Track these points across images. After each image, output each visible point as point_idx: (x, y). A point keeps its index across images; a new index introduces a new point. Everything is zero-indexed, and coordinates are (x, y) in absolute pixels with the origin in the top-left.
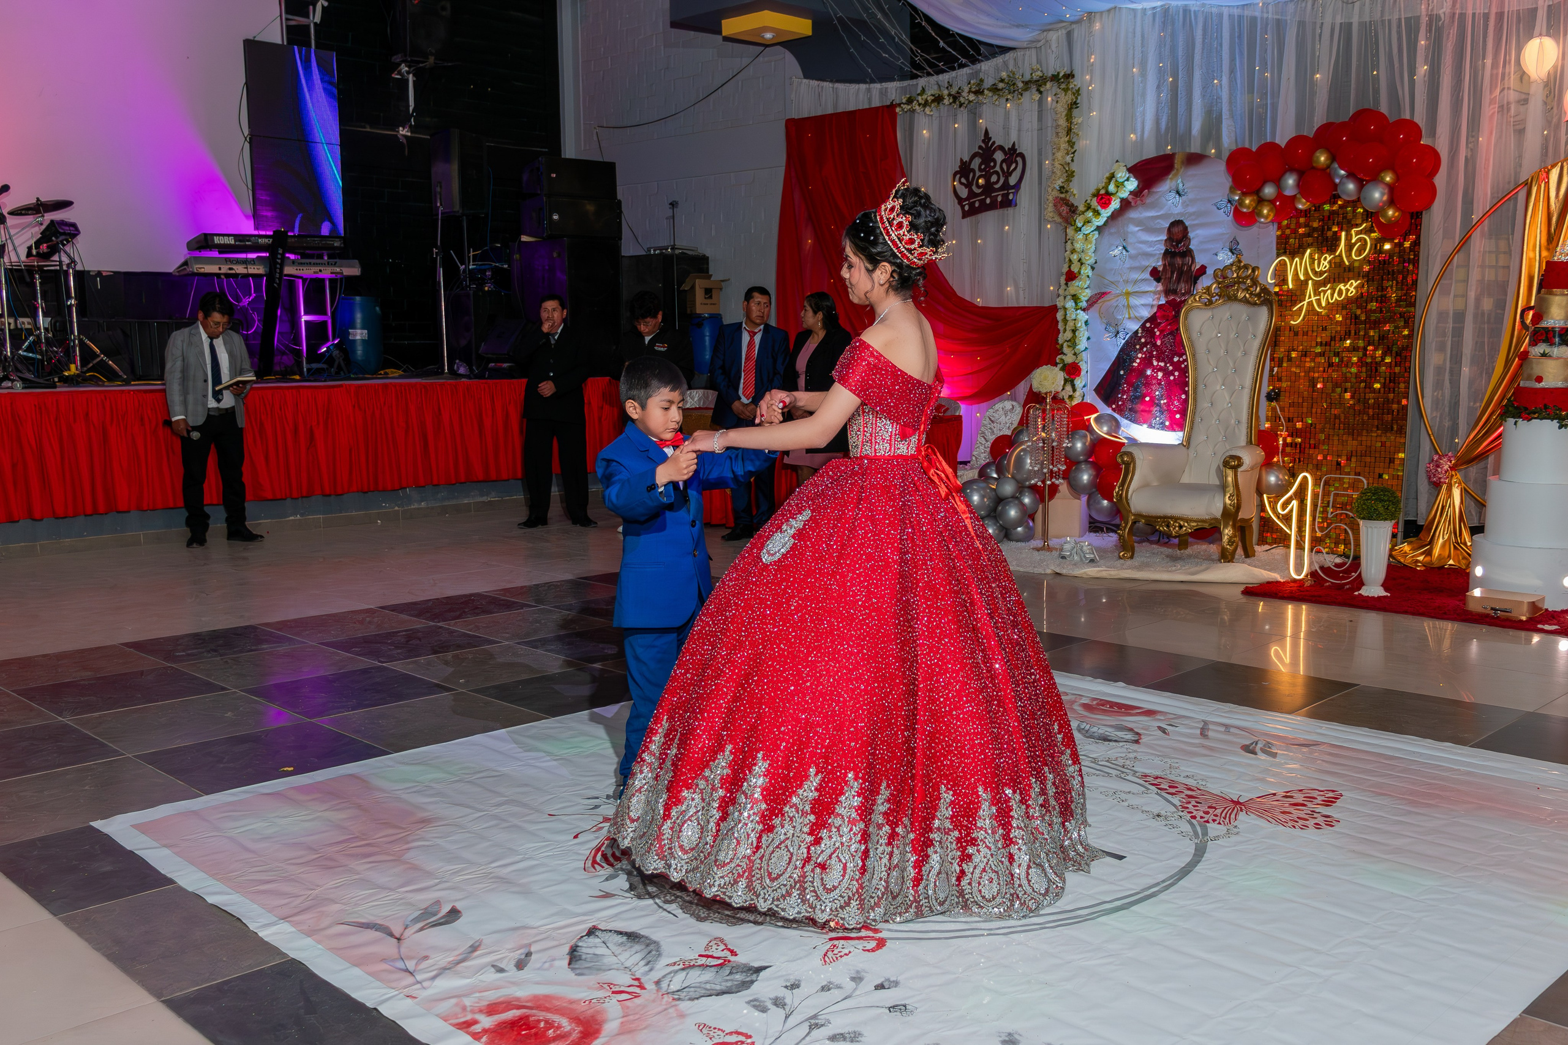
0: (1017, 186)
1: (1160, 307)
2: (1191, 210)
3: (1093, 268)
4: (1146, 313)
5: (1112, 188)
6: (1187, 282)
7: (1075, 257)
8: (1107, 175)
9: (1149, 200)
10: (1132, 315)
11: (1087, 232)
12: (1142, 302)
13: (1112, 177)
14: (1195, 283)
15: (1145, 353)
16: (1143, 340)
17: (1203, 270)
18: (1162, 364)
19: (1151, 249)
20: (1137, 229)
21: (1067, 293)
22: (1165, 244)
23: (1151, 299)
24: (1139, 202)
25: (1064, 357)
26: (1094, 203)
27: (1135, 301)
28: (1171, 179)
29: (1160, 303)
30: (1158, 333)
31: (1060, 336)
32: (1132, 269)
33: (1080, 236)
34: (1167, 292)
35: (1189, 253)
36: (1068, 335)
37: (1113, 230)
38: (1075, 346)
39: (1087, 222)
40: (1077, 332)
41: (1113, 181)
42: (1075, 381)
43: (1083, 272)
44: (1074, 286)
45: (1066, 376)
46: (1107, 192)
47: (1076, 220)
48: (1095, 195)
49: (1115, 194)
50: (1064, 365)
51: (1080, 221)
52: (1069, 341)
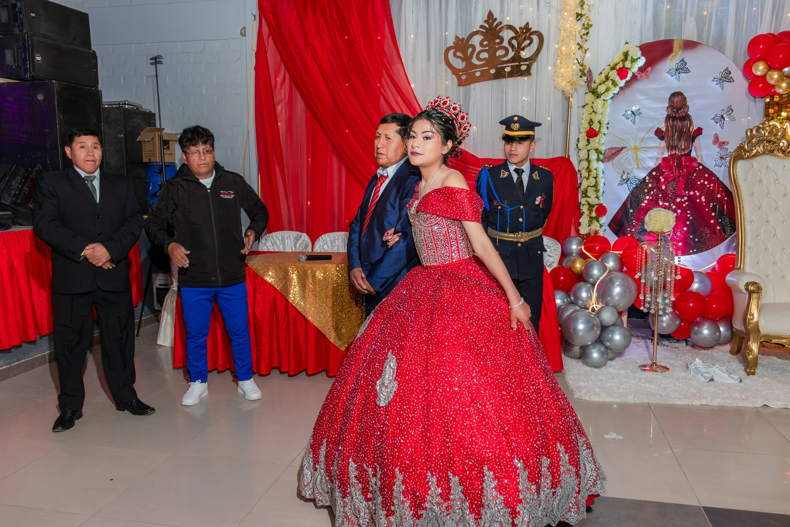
0: (532, 59)
1: (664, 159)
2: (689, 84)
3: (607, 128)
4: (652, 164)
5: (628, 64)
6: (686, 140)
7: (596, 119)
8: (623, 53)
10: (640, 166)
11: (605, 99)
12: (649, 156)
13: (626, 55)
14: (693, 141)
15: (652, 196)
16: (650, 185)
17: (699, 131)
18: (667, 204)
19: (655, 114)
20: (643, 97)
21: (588, 148)
22: (667, 110)
23: (656, 154)
24: (643, 76)
26: (614, 75)
27: (641, 155)
28: (671, 59)
29: (664, 156)
30: (662, 180)
31: (584, 181)
32: (639, 129)
33: (600, 102)
34: (670, 147)
35: (687, 117)
36: (592, 181)
37: (621, 97)
38: (597, 191)
39: (607, 90)
40: (597, 179)
41: (629, 58)
42: (600, 219)
43: (602, 130)
44: (595, 142)
45: (594, 214)
46: (624, 67)
47: (597, 88)
48: (613, 69)
49: (630, 69)
50: (591, 206)
51: (601, 89)
52: (592, 187)
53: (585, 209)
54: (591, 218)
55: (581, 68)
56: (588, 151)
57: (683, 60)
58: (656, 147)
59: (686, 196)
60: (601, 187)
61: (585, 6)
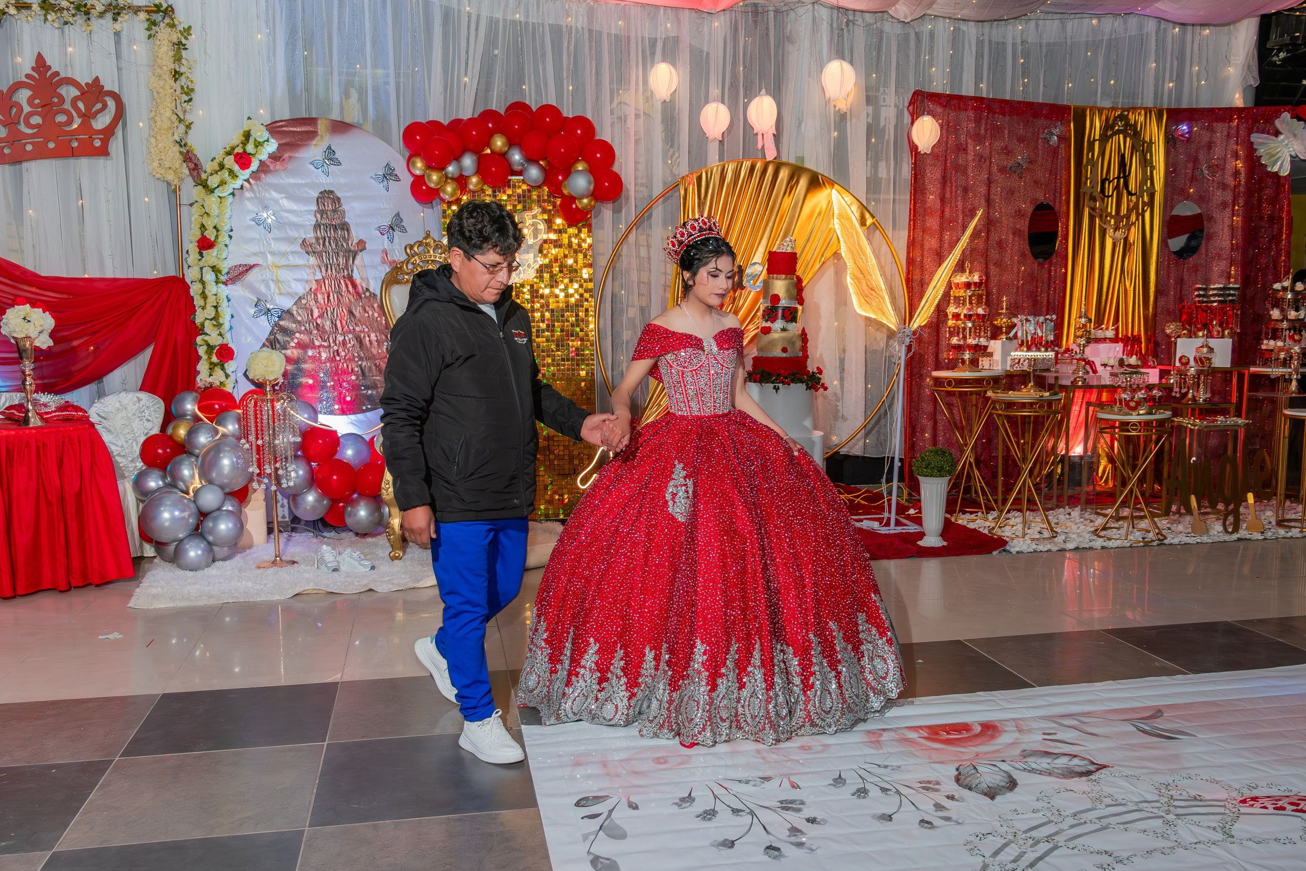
0: (108, 132)
1: (317, 282)
2: (342, 181)
3: (230, 237)
5: (250, 148)
7: (209, 224)
8: (241, 132)
9: (291, 166)
10: (283, 291)
11: (221, 195)
12: (296, 277)
13: (247, 135)
14: (354, 259)
15: (303, 332)
16: (299, 318)
17: (361, 246)
18: (325, 344)
19: (299, 219)
20: (280, 195)
21: (202, 264)
22: (316, 215)
24: (280, 166)
25: (206, 338)
26: (230, 162)
27: (284, 275)
28: (316, 145)
29: (317, 278)
30: (316, 311)
31: (199, 311)
32: (276, 239)
33: (213, 199)
34: (323, 266)
35: (345, 227)
36: (210, 312)
37: (248, 194)
38: (219, 326)
39: (223, 183)
40: (219, 309)
41: (251, 140)
42: (226, 365)
43: (220, 239)
44: (211, 256)
45: (215, 359)
46: (245, 152)
47: (207, 180)
48: (228, 154)
49: (254, 155)
50: (210, 347)
51: (213, 181)
52: (211, 320)
53: (202, 351)
54: (211, 363)
55: (182, 149)
56: (201, 269)
57: (329, 148)
58: (305, 266)
59: (350, 332)
60: (225, 319)
61: (183, 61)
